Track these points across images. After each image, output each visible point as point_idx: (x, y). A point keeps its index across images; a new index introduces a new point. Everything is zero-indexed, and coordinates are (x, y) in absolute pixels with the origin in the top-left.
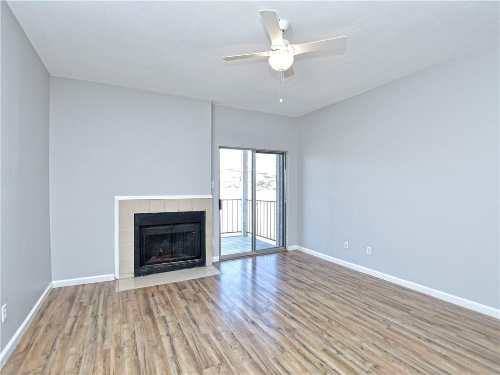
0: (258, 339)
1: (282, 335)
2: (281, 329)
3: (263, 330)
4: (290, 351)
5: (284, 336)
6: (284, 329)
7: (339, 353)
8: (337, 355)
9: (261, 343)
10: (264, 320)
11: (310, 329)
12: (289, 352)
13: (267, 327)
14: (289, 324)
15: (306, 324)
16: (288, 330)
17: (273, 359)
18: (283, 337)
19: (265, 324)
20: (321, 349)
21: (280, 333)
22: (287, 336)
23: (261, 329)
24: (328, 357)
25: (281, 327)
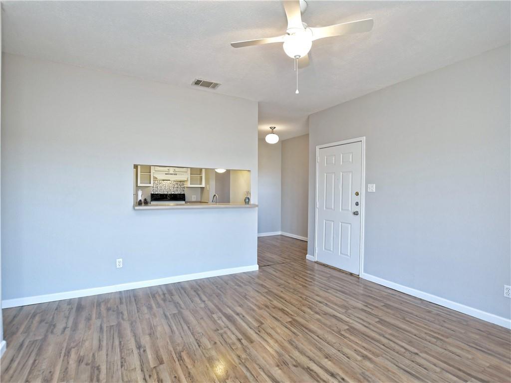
0: (318, 353)
1: (292, 358)
2: (295, 366)
3: (316, 363)
4: (283, 341)
5: (289, 356)
6: (290, 366)
7: (239, 340)
8: (242, 338)
9: (312, 349)
10: (319, 379)
11: (258, 365)
12: (285, 340)
13: (311, 368)
14: (284, 373)
15: (262, 373)
16: (285, 363)
17: (298, 335)
18: (291, 355)
19: (315, 372)
20: (255, 343)
21: (294, 360)
22: (287, 356)
23: (318, 365)
24: (251, 337)
25: (294, 368)
